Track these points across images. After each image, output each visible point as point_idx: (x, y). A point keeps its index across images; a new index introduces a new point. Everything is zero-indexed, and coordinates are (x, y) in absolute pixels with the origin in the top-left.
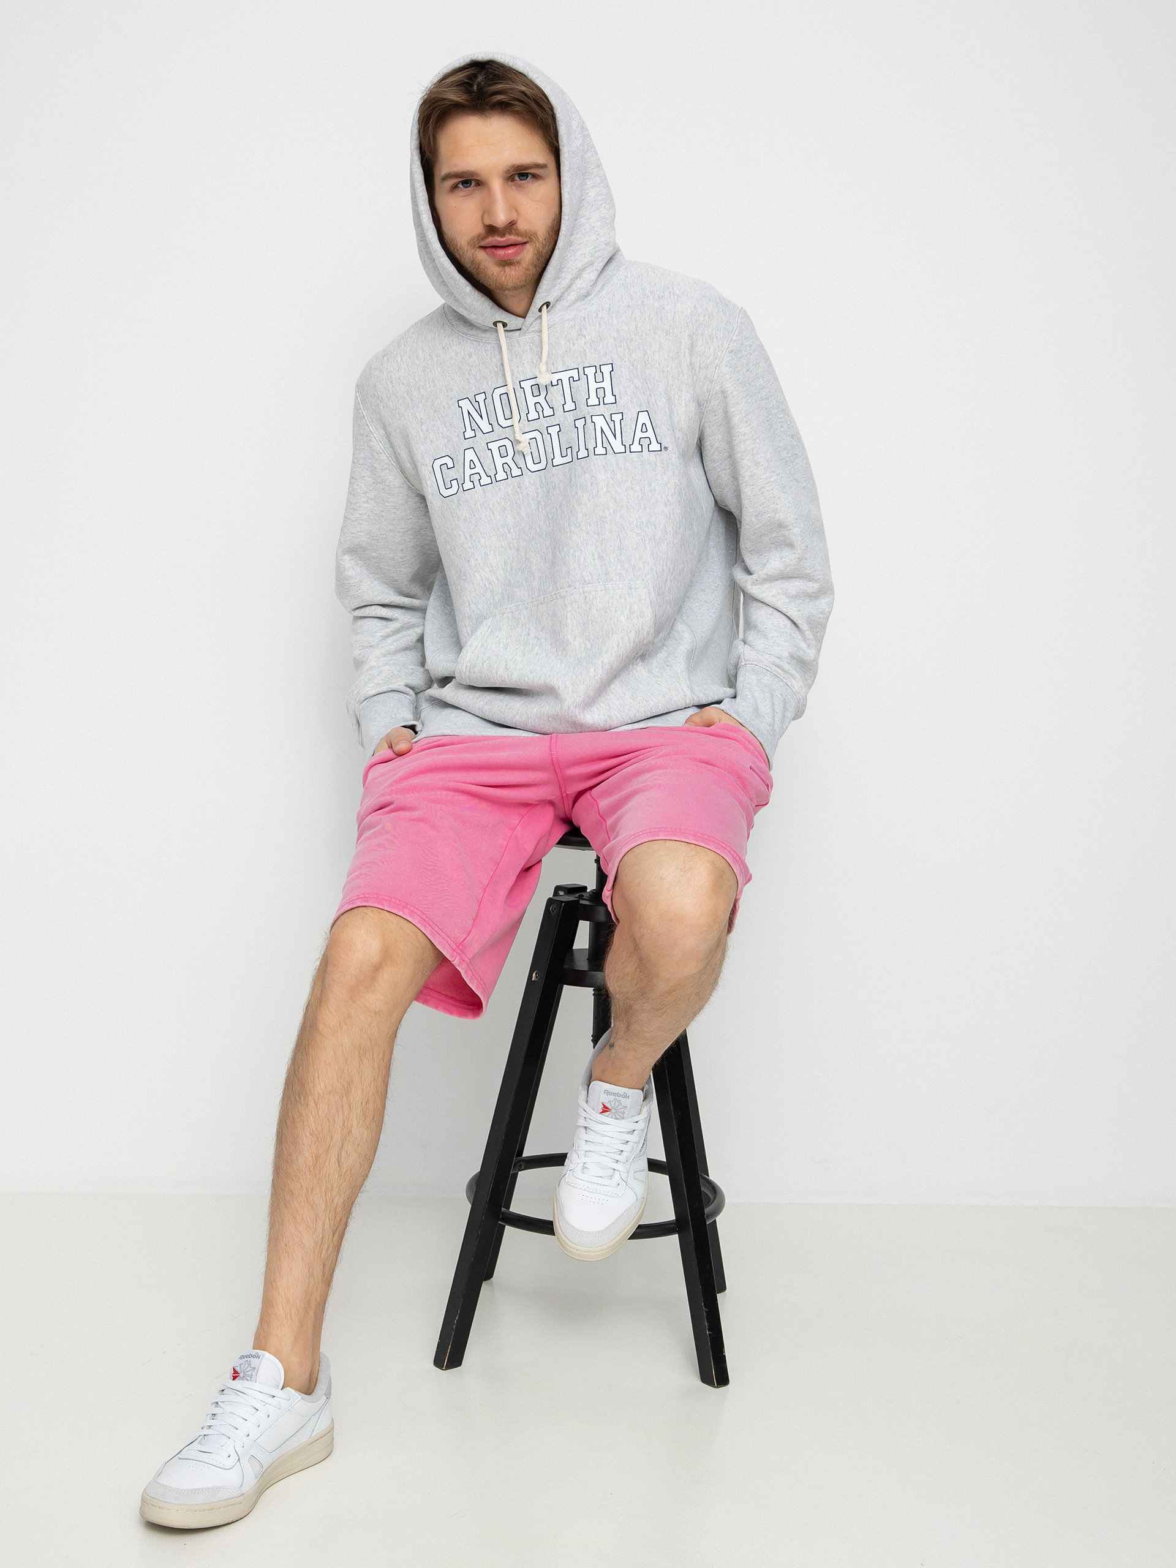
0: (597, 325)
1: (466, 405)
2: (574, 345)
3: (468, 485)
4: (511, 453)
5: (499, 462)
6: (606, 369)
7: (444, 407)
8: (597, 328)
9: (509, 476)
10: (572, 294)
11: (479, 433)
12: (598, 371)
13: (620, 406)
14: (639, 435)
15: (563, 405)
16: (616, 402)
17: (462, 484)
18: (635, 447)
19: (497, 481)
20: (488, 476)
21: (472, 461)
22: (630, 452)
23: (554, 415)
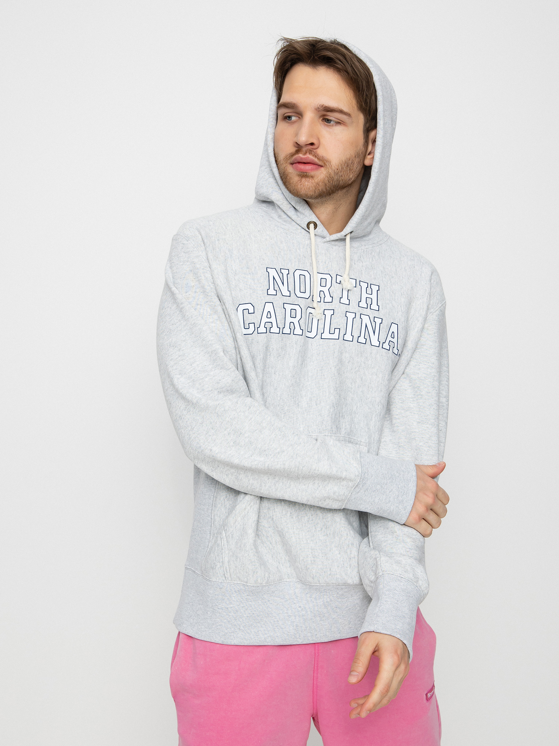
0: (371, 259)
1: (273, 273)
3: (262, 329)
4: (298, 316)
5: (289, 320)
6: (375, 288)
7: (255, 268)
8: (371, 261)
9: (292, 333)
11: (279, 293)
12: (369, 287)
13: (381, 314)
14: (389, 338)
15: (340, 298)
16: (379, 311)
17: (258, 328)
18: (386, 346)
19: (283, 333)
20: (278, 327)
21: (269, 312)
22: (382, 348)
23: (332, 302)
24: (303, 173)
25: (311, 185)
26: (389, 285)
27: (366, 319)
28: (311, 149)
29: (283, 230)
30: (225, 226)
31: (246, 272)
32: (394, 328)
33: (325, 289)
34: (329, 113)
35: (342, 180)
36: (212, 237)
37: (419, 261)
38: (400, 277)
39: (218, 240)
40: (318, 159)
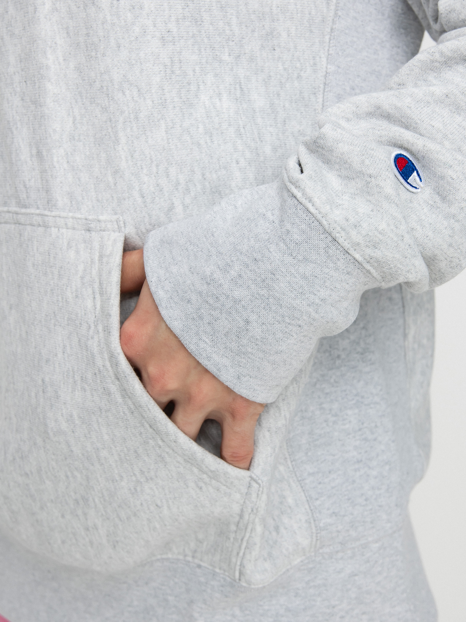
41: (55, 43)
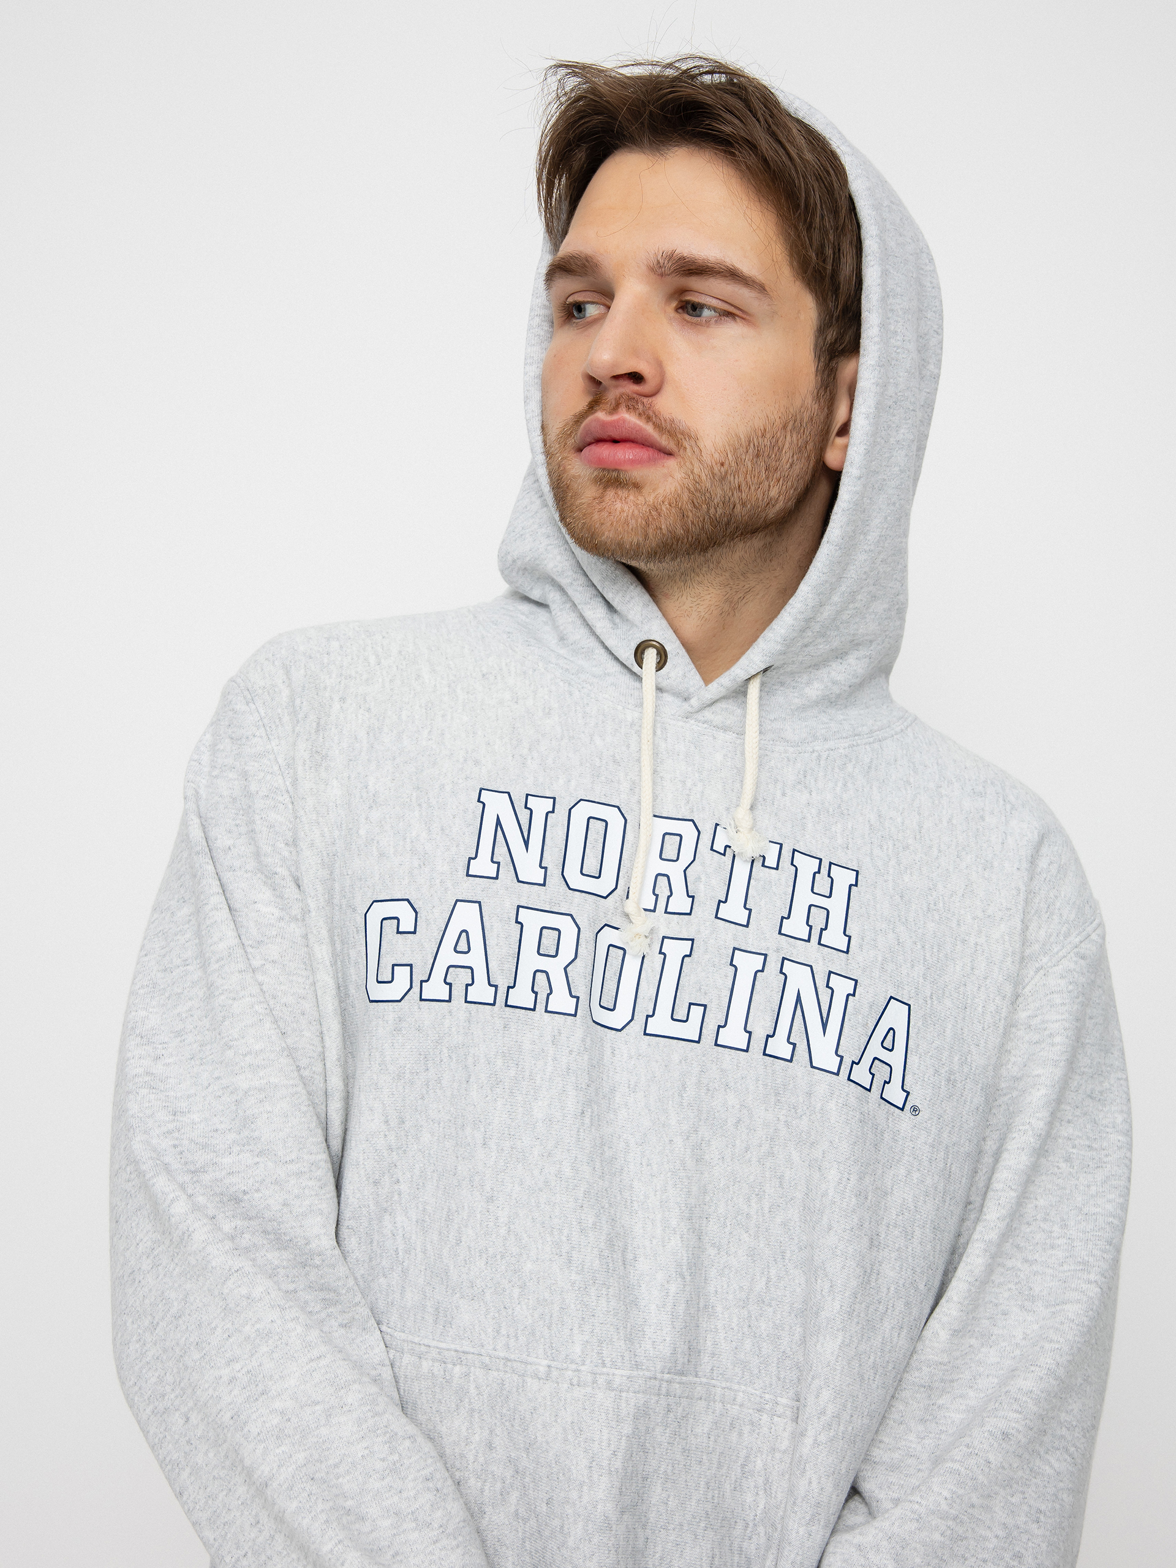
0: (840, 784)
1: (497, 805)
2: (784, 794)
3: (436, 989)
4: (567, 952)
5: (530, 961)
6: (844, 879)
7: (442, 787)
8: (838, 789)
9: (540, 1007)
10: (816, 685)
11: (506, 873)
12: (824, 871)
13: (854, 965)
14: (875, 1049)
15: (720, 901)
16: (847, 952)
17: (422, 982)
18: (861, 1074)
19: (506, 1005)
20: (490, 985)
21: (464, 934)
22: (849, 1079)
23: (690, 914)
24: (609, 471)
25: (631, 511)
26: (891, 871)
27: (799, 978)
28: (635, 396)
29: (561, 671)
30: (377, 656)
31: (408, 800)
32: (896, 1016)
33: (675, 871)
34: (695, 283)
35: (744, 504)
36: (325, 688)
37: (1001, 800)
38: (930, 847)
39: (343, 700)
40: (658, 427)
41: (764, 1191)
